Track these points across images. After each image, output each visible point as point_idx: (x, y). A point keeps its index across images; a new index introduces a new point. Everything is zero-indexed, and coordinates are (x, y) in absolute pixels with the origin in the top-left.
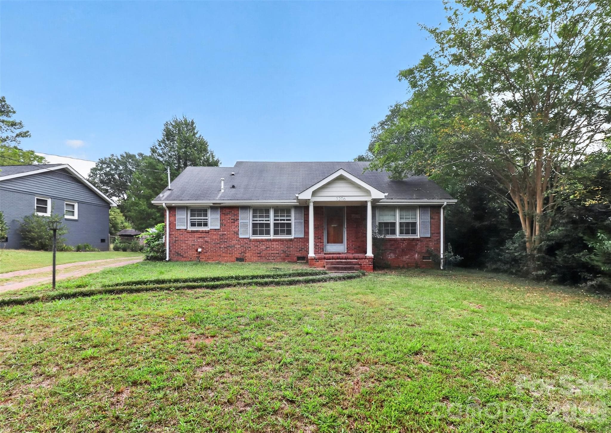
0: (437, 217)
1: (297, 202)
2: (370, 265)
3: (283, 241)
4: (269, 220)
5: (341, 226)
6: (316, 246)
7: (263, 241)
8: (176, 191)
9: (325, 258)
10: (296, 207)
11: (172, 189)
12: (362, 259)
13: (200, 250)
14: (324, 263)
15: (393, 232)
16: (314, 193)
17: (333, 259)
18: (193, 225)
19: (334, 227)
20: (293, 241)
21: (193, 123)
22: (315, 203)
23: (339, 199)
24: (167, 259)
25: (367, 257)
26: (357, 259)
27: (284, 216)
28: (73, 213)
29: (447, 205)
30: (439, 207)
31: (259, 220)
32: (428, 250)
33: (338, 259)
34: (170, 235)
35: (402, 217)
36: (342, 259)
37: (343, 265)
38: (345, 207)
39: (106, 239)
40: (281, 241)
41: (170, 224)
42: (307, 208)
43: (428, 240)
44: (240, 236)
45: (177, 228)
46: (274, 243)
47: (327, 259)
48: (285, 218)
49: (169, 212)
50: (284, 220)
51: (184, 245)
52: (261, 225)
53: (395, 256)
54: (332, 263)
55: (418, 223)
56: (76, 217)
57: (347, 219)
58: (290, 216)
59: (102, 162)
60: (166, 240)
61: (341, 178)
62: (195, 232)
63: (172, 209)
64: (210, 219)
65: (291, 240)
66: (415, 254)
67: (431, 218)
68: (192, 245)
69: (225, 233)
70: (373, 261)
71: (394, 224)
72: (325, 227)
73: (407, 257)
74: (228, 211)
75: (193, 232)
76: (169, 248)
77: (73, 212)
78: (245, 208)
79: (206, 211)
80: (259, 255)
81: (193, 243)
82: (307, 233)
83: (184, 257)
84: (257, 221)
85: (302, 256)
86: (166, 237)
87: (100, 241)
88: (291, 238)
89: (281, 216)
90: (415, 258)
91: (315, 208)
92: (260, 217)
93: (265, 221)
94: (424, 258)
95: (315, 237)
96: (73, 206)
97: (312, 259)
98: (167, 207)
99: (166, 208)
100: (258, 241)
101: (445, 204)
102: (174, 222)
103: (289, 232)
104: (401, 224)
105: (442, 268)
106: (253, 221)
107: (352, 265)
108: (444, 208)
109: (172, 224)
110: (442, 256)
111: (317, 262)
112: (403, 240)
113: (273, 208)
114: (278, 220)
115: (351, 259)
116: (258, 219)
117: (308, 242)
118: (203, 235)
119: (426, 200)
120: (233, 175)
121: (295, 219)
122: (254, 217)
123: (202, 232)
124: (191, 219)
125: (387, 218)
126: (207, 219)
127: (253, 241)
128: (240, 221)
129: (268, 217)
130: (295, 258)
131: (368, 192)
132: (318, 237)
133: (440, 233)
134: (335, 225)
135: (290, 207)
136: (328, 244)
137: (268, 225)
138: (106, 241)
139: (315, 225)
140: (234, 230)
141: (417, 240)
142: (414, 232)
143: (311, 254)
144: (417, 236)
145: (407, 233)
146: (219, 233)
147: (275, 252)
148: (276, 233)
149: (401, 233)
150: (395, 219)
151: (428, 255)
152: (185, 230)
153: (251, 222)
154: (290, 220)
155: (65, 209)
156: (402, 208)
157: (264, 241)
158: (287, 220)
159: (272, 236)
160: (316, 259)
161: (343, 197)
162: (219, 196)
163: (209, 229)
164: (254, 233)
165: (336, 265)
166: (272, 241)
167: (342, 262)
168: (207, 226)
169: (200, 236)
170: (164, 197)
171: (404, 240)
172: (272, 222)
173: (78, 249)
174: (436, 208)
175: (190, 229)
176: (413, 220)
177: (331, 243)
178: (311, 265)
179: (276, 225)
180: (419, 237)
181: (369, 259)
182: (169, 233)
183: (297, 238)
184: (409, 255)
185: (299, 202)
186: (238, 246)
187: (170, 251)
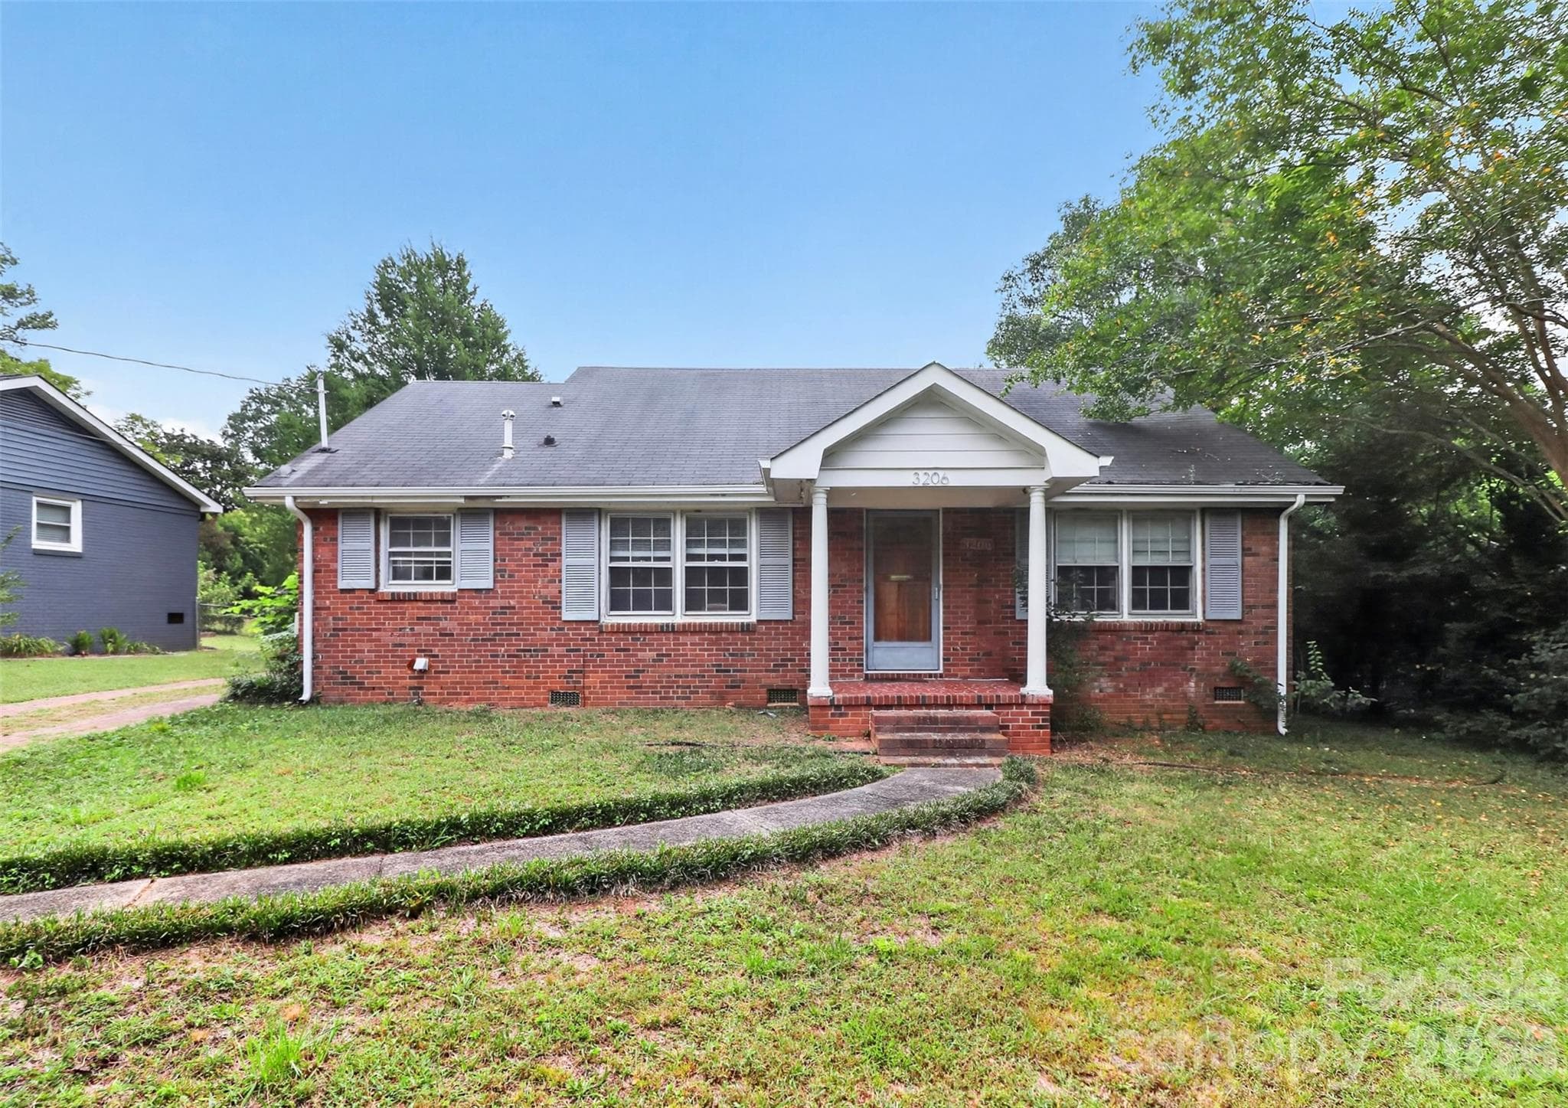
0: (1265, 549)
1: (768, 495)
2: (1040, 727)
3: (716, 632)
4: (668, 559)
5: (924, 577)
6: (834, 649)
7: (646, 632)
8: (345, 457)
9: (869, 704)
10: (765, 513)
11: (334, 448)
12: (1010, 705)
13: (421, 663)
14: (866, 722)
15: (1109, 602)
16: (831, 457)
17: (899, 706)
18: (398, 574)
19: (900, 584)
20: (754, 632)
21: (461, 263)
22: (832, 493)
23: (923, 480)
24: (306, 696)
25: (1029, 700)
26: (989, 707)
27: (722, 544)
28: (65, 532)
29: (1306, 503)
30: (1273, 512)
31: (634, 558)
32: (1233, 669)
33: (918, 706)
34: (316, 609)
35: (1140, 547)
36: (937, 706)
37: (940, 730)
38: (938, 511)
39: (188, 613)
40: (711, 632)
41: (316, 571)
42: (803, 516)
43: (1231, 628)
44: (566, 616)
45: (342, 584)
46: (688, 639)
47: (879, 707)
48: (725, 551)
49: (315, 529)
50: (722, 557)
51: (366, 647)
52: (642, 575)
53: (1116, 688)
54: (898, 725)
55: (1198, 569)
56: (76, 545)
57: (944, 555)
58: (742, 544)
59: (261, 399)
60: (301, 630)
61: (932, 401)
62: (404, 601)
63: (324, 517)
64: (458, 555)
65: (746, 629)
66: (1188, 681)
67: (1246, 552)
68: (395, 645)
69: (512, 603)
70: (1051, 714)
71: (1108, 574)
72: (868, 581)
73: (1159, 690)
74: (523, 524)
75: (397, 599)
76: (314, 658)
77: (68, 529)
78: (583, 514)
79: (444, 524)
80: (632, 682)
81: (398, 640)
82: (802, 603)
83: (368, 689)
84: (626, 559)
85: (786, 685)
86: (301, 615)
87: (165, 619)
88: (745, 620)
89: (711, 544)
90: (1185, 694)
91: (833, 514)
92: (637, 545)
93: (657, 559)
94: (1218, 692)
95: (833, 619)
96: (67, 509)
97: (821, 707)
98: (304, 510)
99: (301, 516)
100: (629, 633)
101: (1300, 500)
102: (332, 566)
103: (740, 602)
104: (1137, 572)
105: (1283, 731)
106: (612, 559)
107: (974, 730)
108: (1290, 518)
109: (323, 572)
110: (1283, 690)
111: (841, 715)
112: (1146, 632)
113: (682, 512)
114: (700, 557)
115: (968, 706)
116: (630, 554)
117: (808, 637)
118: (434, 609)
119: (1229, 487)
120: (557, 404)
121: (762, 554)
122: (613, 545)
123: (430, 599)
124: (392, 554)
125: (1089, 552)
126: (449, 554)
127: (613, 633)
128: (566, 561)
129: (667, 545)
130: (763, 695)
131: (1036, 455)
132: (841, 618)
133: (1274, 606)
134: (905, 577)
135: (745, 511)
136: (878, 644)
137: (665, 576)
138: (187, 619)
139: (831, 575)
140: (544, 592)
141: (1196, 629)
142: (1182, 601)
143: (819, 687)
144: (1194, 614)
145: (1158, 603)
146: (492, 603)
147: (689, 670)
148: (693, 602)
149: (1138, 603)
150: (1117, 556)
151: (1232, 685)
152: (371, 591)
153: (606, 565)
154: (742, 557)
155: (34, 521)
156: (1142, 516)
157: (651, 633)
158: (733, 557)
159: (679, 616)
160: (838, 707)
161: (941, 473)
162: (489, 474)
163: (454, 589)
164: (617, 602)
165: (912, 730)
166: (679, 632)
167: (934, 720)
168: (448, 577)
169: (423, 614)
170: (295, 476)
171: (1150, 628)
172: (679, 566)
173: (77, 649)
174: (1261, 516)
175: (390, 587)
176: (1178, 558)
177: (889, 639)
178: (818, 728)
179: (692, 575)
180: (1199, 618)
181: (1038, 705)
182: (314, 603)
183: (769, 622)
184: (1165, 685)
185: (775, 494)
186: (556, 650)
187: (316, 667)
